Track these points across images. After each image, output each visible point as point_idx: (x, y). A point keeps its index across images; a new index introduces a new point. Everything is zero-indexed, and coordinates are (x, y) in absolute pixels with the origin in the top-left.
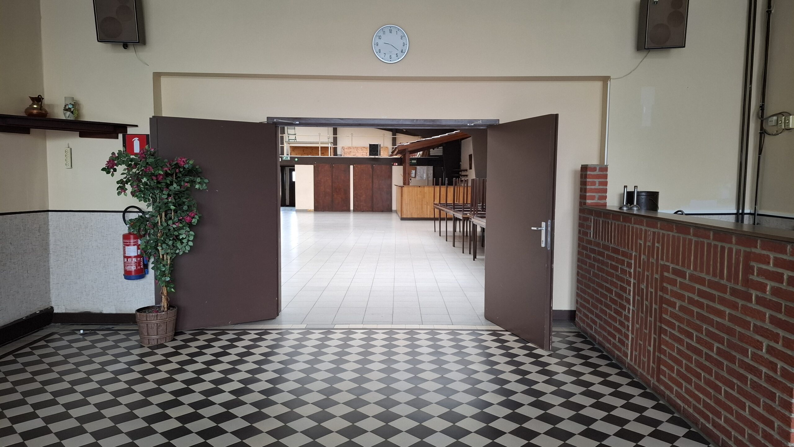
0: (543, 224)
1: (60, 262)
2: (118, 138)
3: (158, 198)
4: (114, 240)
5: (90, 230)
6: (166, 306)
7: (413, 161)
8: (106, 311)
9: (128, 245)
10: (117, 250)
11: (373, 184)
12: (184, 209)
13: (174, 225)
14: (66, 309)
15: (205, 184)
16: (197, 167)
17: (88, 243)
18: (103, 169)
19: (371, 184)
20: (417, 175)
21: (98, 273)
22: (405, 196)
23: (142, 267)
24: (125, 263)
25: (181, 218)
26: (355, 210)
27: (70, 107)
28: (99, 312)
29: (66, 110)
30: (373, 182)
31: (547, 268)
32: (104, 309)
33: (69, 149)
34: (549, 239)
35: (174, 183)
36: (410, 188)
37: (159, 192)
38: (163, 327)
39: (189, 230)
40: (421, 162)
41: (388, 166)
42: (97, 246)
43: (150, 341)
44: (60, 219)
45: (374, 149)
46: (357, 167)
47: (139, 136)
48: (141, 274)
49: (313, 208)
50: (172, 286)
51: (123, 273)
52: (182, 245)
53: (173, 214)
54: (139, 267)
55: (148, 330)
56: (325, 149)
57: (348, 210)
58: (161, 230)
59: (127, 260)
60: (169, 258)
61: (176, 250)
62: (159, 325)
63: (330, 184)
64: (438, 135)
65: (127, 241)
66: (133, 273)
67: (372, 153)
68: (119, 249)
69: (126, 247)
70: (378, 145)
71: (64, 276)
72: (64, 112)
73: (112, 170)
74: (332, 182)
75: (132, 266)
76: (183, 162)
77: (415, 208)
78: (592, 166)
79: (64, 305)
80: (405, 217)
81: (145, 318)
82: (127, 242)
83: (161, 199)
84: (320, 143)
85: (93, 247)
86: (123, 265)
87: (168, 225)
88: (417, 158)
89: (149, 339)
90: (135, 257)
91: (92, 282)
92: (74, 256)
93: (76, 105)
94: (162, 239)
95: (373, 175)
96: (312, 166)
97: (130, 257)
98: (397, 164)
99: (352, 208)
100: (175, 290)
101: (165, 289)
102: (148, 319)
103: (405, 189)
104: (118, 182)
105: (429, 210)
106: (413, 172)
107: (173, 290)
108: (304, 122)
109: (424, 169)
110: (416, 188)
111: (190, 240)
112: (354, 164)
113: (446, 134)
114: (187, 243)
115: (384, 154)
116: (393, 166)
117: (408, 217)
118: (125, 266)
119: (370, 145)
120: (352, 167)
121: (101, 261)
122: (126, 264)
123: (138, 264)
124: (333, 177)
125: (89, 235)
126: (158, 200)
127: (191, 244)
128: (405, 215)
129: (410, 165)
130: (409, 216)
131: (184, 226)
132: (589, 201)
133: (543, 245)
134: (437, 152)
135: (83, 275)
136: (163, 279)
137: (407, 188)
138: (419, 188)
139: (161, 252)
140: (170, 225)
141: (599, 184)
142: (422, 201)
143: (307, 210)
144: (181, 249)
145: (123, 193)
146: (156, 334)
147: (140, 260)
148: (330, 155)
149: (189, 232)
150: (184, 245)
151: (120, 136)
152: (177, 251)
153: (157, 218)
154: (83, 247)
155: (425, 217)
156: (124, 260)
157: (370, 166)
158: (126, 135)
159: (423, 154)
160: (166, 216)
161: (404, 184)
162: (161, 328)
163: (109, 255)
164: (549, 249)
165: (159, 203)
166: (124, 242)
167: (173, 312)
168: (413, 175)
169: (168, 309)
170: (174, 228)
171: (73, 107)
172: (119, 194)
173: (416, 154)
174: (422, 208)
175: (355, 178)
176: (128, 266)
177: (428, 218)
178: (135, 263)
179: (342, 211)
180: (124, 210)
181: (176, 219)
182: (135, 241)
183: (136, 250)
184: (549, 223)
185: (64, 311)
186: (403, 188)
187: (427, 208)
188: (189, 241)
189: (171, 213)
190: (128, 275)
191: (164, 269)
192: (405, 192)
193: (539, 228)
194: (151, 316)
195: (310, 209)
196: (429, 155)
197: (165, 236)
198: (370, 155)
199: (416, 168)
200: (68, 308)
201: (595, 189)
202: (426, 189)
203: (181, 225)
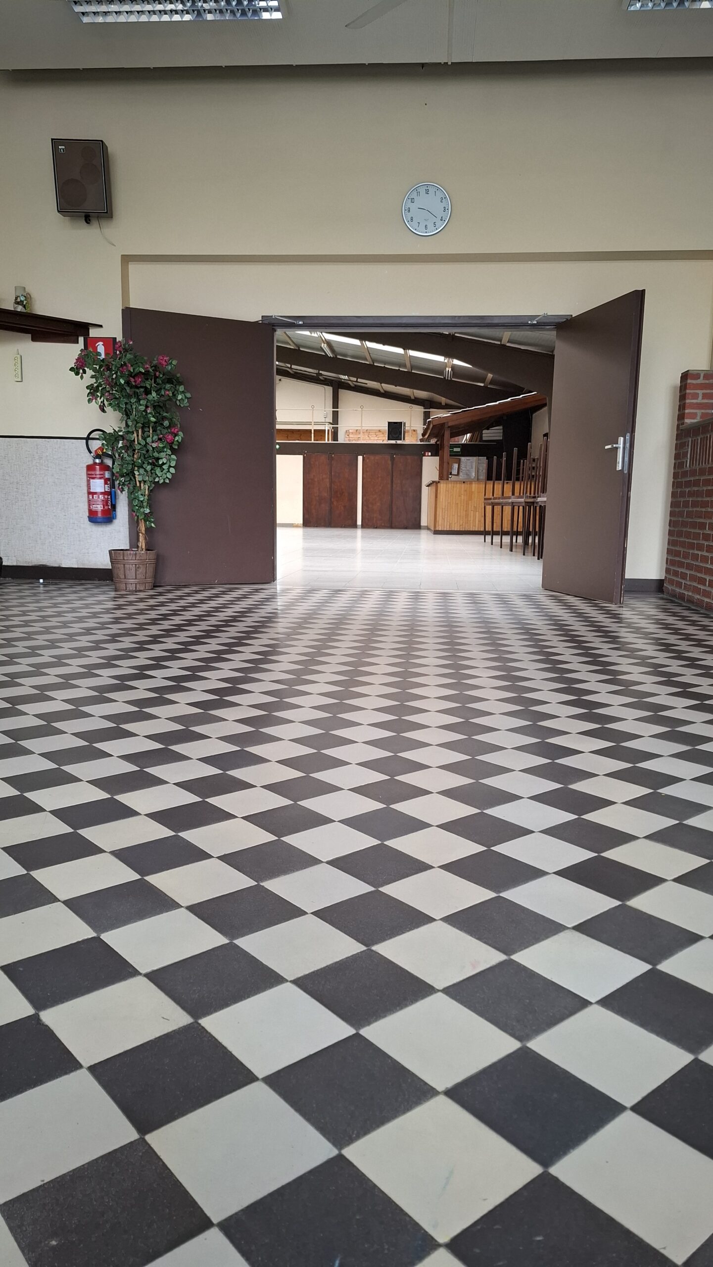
0: (621, 439)
1: (9, 501)
2: (78, 343)
3: (134, 410)
4: (74, 474)
5: (45, 462)
6: (144, 547)
7: (455, 450)
8: (66, 564)
9: (93, 478)
10: (79, 488)
11: (392, 486)
12: (165, 425)
13: (153, 444)
14: (17, 561)
15: (186, 400)
16: (178, 375)
17: (43, 478)
18: (72, 369)
19: (389, 486)
20: (461, 470)
21: (55, 516)
22: (441, 497)
23: (110, 507)
24: (89, 501)
25: (162, 436)
26: (364, 526)
27: (22, 299)
28: (56, 565)
29: (17, 303)
30: (392, 482)
31: (623, 497)
32: (63, 563)
33: (19, 356)
34: (627, 459)
35: (152, 391)
36: (450, 485)
37: (135, 402)
38: (142, 570)
39: (170, 453)
40: (468, 450)
41: (416, 457)
42: (54, 482)
43: (127, 586)
44: (9, 447)
45: (395, 429)
46: (368, 458)
47: (103, 340)
48: (107, 516)
49: (302, 522)
50: (152, 520)
51: (88, 515)
52: (162, 472)
53: (151, 432)
54: (106, 507)
55: (124, 572)
56: (320, 433)
57: (354, 526)
58: (138, 450)
59: (93, 497)
60: (147, 488)
61: (154, 479)
62: (137, 566)
63: (328, 485)
64: (496, 402)
65: (93, 473)
66: (100, 515)
67: (392, 437)
68: (80, 487)
69: (91, 480)
70: (402, 422)
71: (15, 519)
72: (14, 306)
73: (81, 371)
74: (331, 482)
75: (98, 505)
76: (166, 361)
77: (456, 516)
78: (695, 372)
79: (15, 556)
80: (440, 529)
81: (122, 557)
82: (92, 475)
83: (138, 411)
84: (313, 423)
85: (48, 483)
86: (87, 504)
87: (146, 443)
88: (463, 445)
89: (126, 583)
90: (102, 493)
91: (48, 527)
92: (26, 494)
93: (28, 297)
94: (140, 461)
95: (393, 471)
96: (301, 457)
97: (95, 493)
98: (430, 454)
99: (359, 522)
100: (156, 526)
101: (143, 526)
102: (125, 559)
103: (442, 486)
104: (87, 388)
105: (477, 519)
106: (456, 466)
107: (153, 525)
108: (309, 322)
109: (472, 462)
110: (458, 485)
111: (172, 465)
112: (364, 454)
113: (507, 399)
114: (168, 469)
115: (410, 440)
116: (424, 457)
117: (445, 529)
118: (89, 505)
119: (389, 423)
120: (360, 458)
121: (59, 502)
122: (92, 503)
123: (105, 503)
124: (333, 474)
125: (44, 468)
126: (134, 413)
127: (172, 470)
128: (440, 527)
129: (450, 455)
130: (447, 528)
131: (164, 447)
132: (688, 421)
133: (619, 467)
134: (493, 434)
135: (38, 519)
136: (142, 510)
137: (445, 485)
138: (463, 485)
139: (138, 478)
140: (148, 444)
141: (703, 397)
142: (467, 504)
143: (293, 524)
144: (161, 477)
145: (94, 400)
146: (134, 578)
147: (108, 498)
148: (328, 440)
149: (170, 455)
150: (164, 471)
151: (81, 339)
152: (157, 480)
153: (134, 435)
154: (37, 483)
155: (471, 530)
156: (88, 497)
157: (388, 457)
158: (88, 339)
159: (471, 439)
160: (143, 432)
161: (441, 477)
162: (140, 571)
163: (69, 494)
164: (626, 472)
165: (136, 416)
166: (88, 474)
167: (152, 555)
168: (455, 472)
169: (147, 550)
170: (153, 448)
171: (25, 300)
172: (90, 401)
173: (460, 437)
174: (467, 516)
175: (365, 476)
176: (93, 505)
177: (475, 531)
178: (103, 501)
179: (344, 527)
180: (86, 437)
181: (155, 437)
182: (102, 473)
183: (103, 485)
184: (628, 437)
185: (15, 564)
186: (439, 485)
187: (475, 516)
188: (170, 466)
189: (149, 431)
190: (93, 517)
191: (142, 499)
192: (442, 490)
193: (614, 446)
194: (128, 554)
195: (297, 523)
196: (481, 440)
197: (142, 458)
198: (388, 439)
199: (460, 460)
200: (20, 559)
201: (697, 404)
202: (474, 486)
203: (161, 445)
